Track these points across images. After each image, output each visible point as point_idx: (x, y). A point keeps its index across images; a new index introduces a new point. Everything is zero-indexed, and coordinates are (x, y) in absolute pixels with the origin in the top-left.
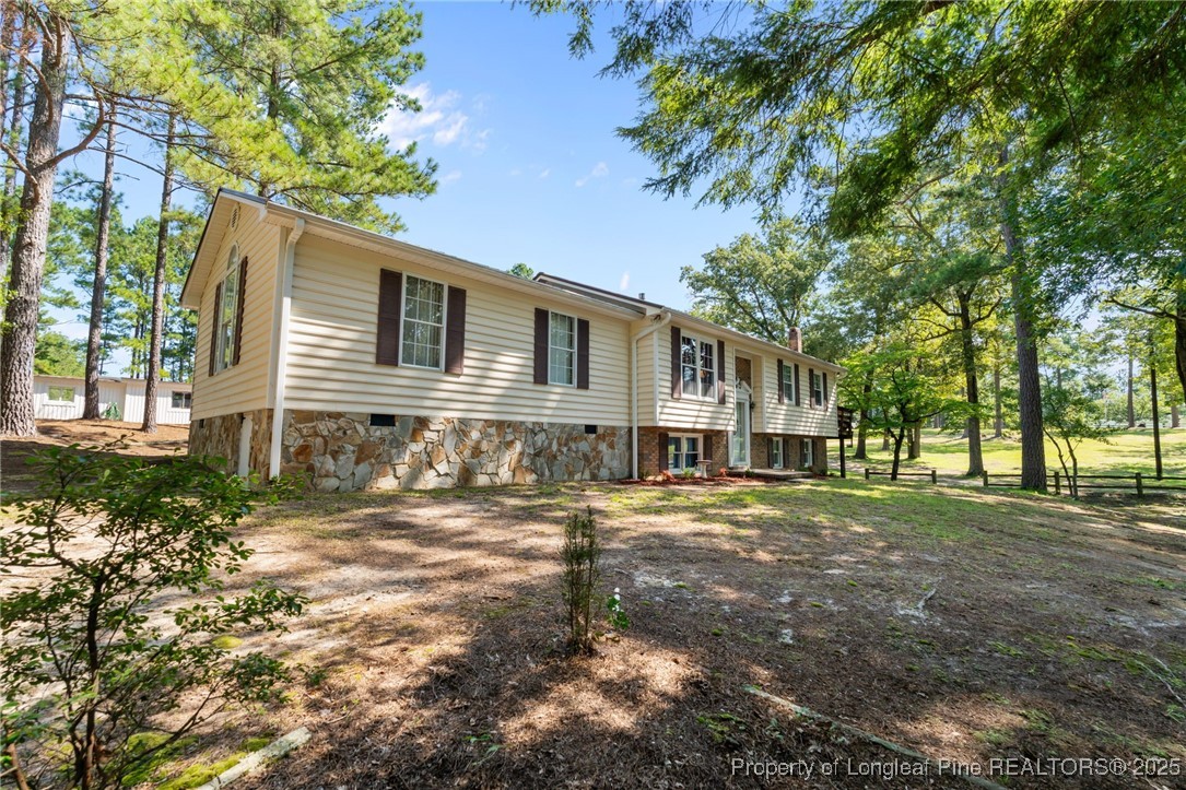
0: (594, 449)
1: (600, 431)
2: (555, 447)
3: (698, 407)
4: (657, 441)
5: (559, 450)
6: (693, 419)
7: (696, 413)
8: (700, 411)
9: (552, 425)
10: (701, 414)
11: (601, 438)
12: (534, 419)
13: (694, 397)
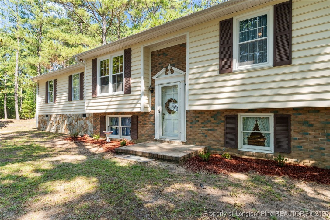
0: (85, 124)
1: (87, 116)
2: (74, 122)
3: (109, 99)
4: (99, 120)
5: (75, 123)
6: (106, 107)
7: (108, 103)
8: (110, 101)
9: (73, 115)
10: (112, 103)
11: (88, 119)
12: (69, 113)
13: (107, 94)
